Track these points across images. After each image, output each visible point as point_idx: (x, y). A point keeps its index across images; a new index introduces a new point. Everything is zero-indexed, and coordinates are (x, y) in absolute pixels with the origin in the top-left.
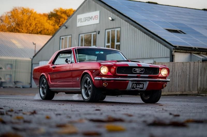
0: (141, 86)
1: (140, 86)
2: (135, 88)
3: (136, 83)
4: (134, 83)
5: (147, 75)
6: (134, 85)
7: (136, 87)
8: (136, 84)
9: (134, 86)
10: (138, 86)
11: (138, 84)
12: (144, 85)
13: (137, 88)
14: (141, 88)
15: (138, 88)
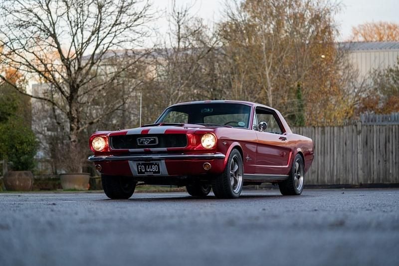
0: (154, 168)
1: (151, 168)
2: (144, 172)
3: (142, 164)
4: (139, 164)
5: (165, 149)
6: (140, 167)
7: (146, 171)
8: (145, 165)
9: (141, 170)
10: (149, 168)
11: (149, 164)
12: (158, 165)
13: (148, 171)
14: (155, 172)
15: (150, 171)
